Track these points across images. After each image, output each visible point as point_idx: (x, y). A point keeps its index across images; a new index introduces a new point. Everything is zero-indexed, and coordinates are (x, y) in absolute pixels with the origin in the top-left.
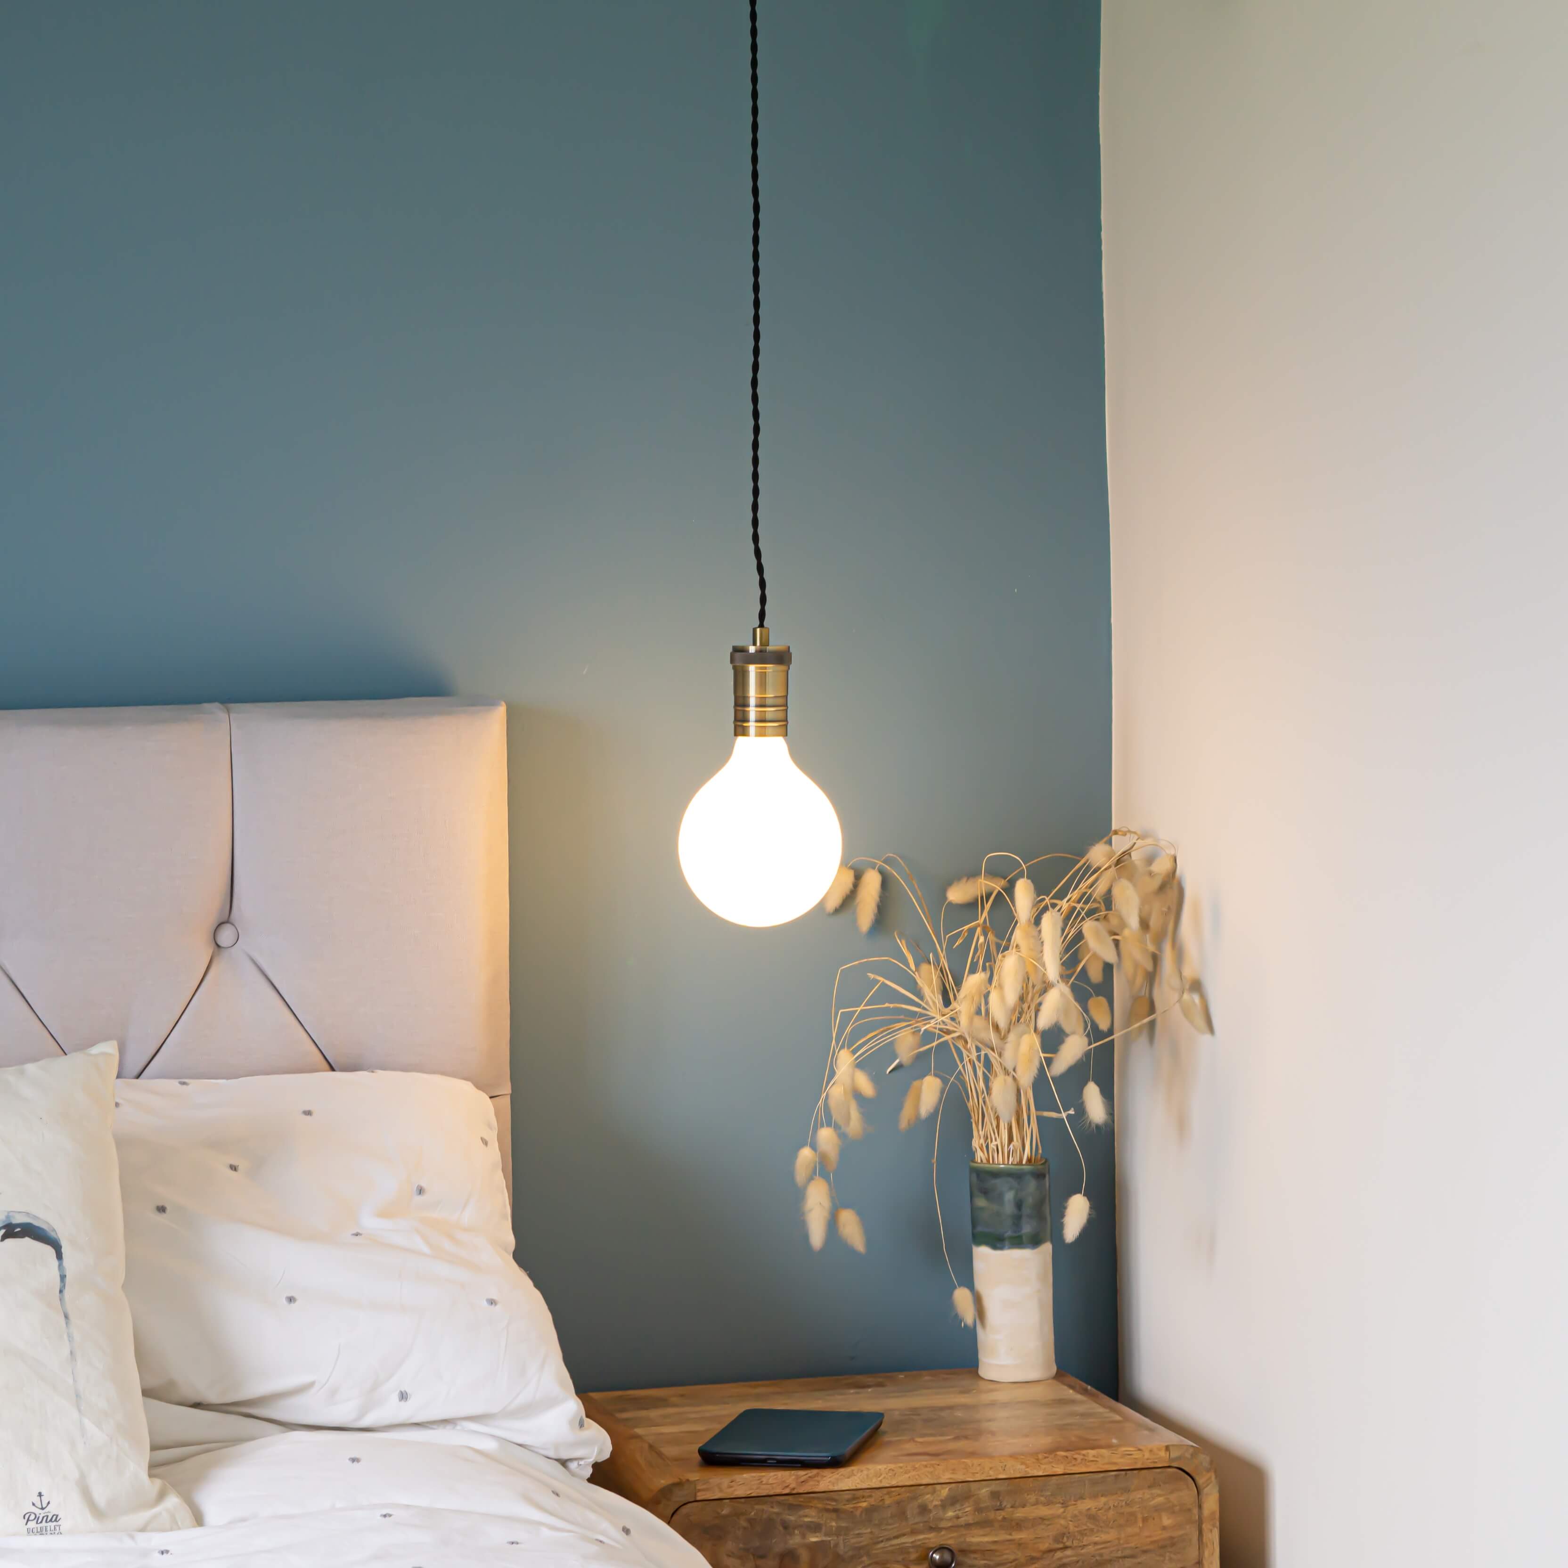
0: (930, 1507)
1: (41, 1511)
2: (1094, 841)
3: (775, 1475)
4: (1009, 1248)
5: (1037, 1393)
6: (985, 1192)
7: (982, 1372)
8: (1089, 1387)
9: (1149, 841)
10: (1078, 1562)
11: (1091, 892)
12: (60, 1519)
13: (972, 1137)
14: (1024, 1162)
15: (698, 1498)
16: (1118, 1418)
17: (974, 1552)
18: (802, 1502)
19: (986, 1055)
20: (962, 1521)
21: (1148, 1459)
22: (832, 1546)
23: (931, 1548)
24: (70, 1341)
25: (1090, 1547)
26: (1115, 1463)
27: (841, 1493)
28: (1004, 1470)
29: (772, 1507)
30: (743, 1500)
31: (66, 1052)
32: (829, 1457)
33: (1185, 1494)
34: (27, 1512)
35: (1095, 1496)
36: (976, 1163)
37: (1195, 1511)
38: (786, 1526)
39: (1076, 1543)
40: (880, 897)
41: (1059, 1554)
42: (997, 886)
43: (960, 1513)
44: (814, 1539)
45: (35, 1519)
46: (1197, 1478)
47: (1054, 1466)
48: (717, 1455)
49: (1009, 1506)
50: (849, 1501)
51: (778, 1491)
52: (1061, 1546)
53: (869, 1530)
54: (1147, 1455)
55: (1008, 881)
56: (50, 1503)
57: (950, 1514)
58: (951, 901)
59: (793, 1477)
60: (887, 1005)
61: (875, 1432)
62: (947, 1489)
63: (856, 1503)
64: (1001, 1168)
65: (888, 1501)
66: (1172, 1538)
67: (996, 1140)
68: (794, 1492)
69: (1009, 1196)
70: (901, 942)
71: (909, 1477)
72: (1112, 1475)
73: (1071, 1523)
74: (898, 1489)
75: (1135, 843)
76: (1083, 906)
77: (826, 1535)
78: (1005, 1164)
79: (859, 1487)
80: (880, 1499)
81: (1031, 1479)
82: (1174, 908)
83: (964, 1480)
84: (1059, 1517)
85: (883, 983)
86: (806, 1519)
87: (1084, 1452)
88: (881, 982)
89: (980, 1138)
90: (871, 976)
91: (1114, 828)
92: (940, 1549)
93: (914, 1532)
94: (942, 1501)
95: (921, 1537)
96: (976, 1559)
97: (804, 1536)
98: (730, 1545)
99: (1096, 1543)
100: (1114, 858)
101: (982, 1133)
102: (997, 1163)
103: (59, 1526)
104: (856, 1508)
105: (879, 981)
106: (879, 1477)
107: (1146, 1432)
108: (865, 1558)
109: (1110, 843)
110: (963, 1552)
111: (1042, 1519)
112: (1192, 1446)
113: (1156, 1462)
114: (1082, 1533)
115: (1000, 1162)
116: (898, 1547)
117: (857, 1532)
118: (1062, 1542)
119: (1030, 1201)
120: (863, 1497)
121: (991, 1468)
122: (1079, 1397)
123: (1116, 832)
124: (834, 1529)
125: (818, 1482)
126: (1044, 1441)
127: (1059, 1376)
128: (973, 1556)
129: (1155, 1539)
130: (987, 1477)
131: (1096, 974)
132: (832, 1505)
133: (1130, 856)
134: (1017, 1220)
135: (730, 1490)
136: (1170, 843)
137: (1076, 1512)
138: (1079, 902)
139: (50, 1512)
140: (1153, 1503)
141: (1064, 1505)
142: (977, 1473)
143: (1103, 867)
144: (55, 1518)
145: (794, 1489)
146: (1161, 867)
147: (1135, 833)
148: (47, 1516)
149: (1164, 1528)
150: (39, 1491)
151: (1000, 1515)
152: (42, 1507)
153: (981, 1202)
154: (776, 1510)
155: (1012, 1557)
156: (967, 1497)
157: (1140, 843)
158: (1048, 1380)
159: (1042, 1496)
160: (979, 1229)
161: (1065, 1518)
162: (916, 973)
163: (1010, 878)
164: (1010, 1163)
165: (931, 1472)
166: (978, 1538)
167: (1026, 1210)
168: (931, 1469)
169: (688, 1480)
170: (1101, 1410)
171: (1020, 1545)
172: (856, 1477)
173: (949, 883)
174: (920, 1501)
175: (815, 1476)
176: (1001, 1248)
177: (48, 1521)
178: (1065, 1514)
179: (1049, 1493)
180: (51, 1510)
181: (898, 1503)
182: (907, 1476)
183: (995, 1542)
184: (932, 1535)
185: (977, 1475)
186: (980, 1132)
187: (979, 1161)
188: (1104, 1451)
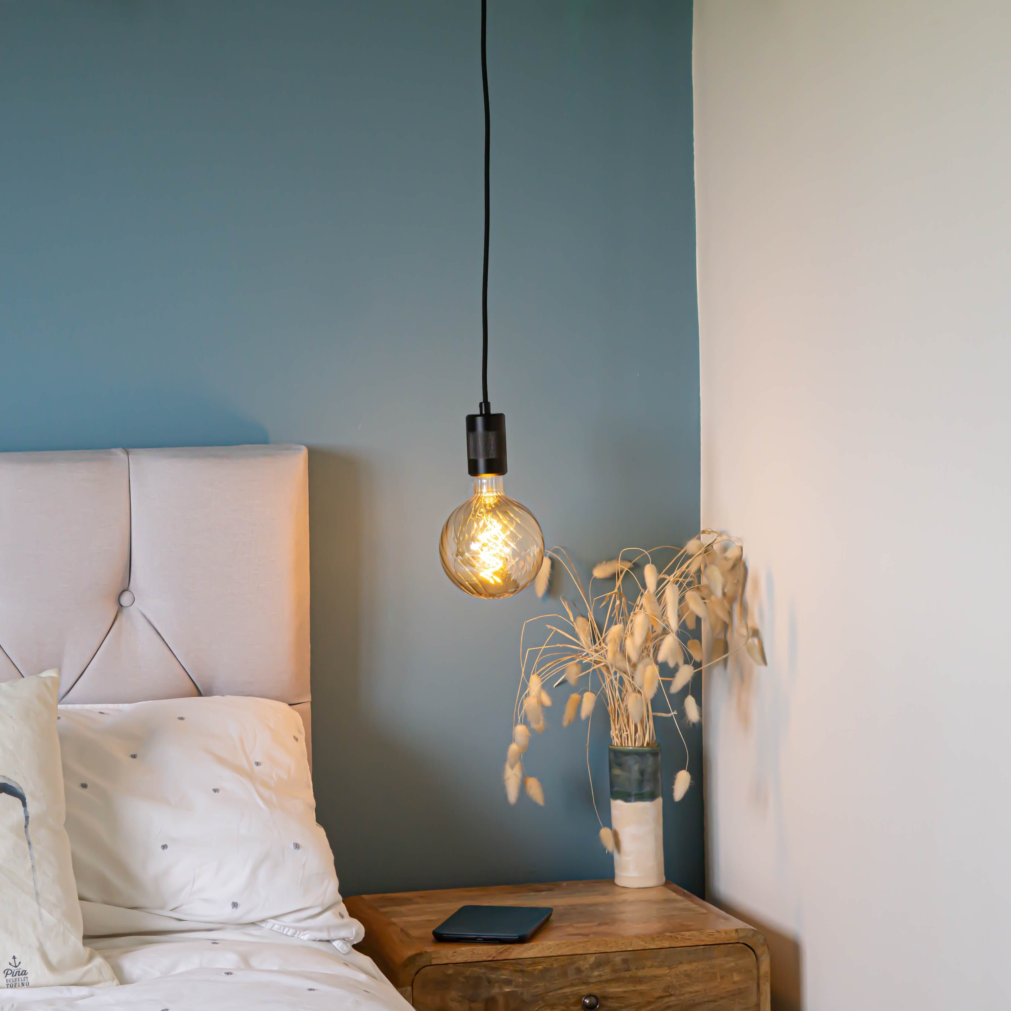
0: (583, 969)
1: (15, 968)
2: (690, 537)
3: (483, 948)
4: (635, 801)
5: (653, 895)
6: (620, 765)
7: (618, 881)
8: (686, 891)
9: (725, 537)
10: (678, 1004)
11: (688, 571)
12: (28, 973)
13: (610, 729)
14: (645, 745)
15: (433, 963)
16: (704, 911)
17: (611, 998)
18: (499, 965)
19: (621, 677)
20: (604, 978)
21: (724, 938)
22: (519, 994)
23: (583, 996)
24: (31, 859)
25: (686, 995)
26: (703, 941)
27: (525, 960)
28: (631, 945)
29: (480, 969)
30: (462, 964)
31: (24, 676)
32: (517, 936)
33: (748, 960)
34: (6, 969)
35: (690, 962)
36: (614, 746)
37: (755, 972)
38: (489, 981)
39: (677, 992)
40: (550, 574)
41: (666, 1000)
42: (626, 566)
43: (602, 973)
44: (507, 990)
45: (11, 973)
46: (756, 950)
47: (663, 942)
48: (445, 935)
49: (634, 968)
50: (530, 965)
51: (485, 958)
52: (668, 994)
53: (543, 984)
54: (723, 935)
55: (633, 563)
56: (21, 962)
57: (596, 973)
58: (596, 576)
59: (495, 949)
60: (558, 645)
61: (548, 919)
62: (594, 958)
63: (535, 966)
64: (631, 749)
65: (555, 966)
66: (739, 989)
67: (627, 731)
68: (495, 959)
69: (636, 768)
70: (565, 604)
71: (569, 950)
72: (701, 949)
73: (673, 979)
74: (561, 957)
75: (716, 539)
76: (683, 580)
77: (516, 987)
78: (632, 747)
79: (537, 956)
80: (551, 963)
81: (648, 951)
82: (741, 581)
83: (605, 951)
84: (666, 975)
85: (556, 631)
86: (503, 977)
87: (683, 933)
88: (555, 630)
89: (616, 730)
90: (549, 626)
91: (702, 529)
92: (589, 996)
93: (572, 985)
94: (590, 965)
95: (577, 988)
96: (612, 1002)
97: (501, 988)
98: (454, 994)
99: (691, 993)
100: (703, 548)
101: (617, 727)
102: (627, 746)
103: (27, 977)
104: (535, 969)
105: (554, 630)
106: (550, 949)
107: (723, 920)
108: (540, 1002)
109: (699, 538)
110: (605, 998)
111: (656, 977)
112: (753, 929)
113: (729, 940)
114: (681, 986)
115: (630, 745)
116: (562, 995)
117: (535, 985)
118: (668, 992)
119: (649, 770)
120: (539, 962)
121: (622, 944)
122: (679, 897)
123: (704, 532)
124: (520, 983)
125: (511, 952)
126: (656, 927)
127: (666, 884)
128: (610, 1000)
129: (728, 989)
130: (620, 949)
131: (691, 625)
132: (520, 967)
133: (713, 547)
134: (641, 783)
135: (454, 958)
136: (737, 538)
137: (677, 972)
138: (680, 577)
139: (21, 969)
140: (727, 966)
141: (670, 967)
142: (613, 947)
143: (696, 554)
144: (25, 973)
145: (494, 957)
146: (732, 553)
147: (716, 532)
148: (19, 971)
149: (735, 983)
150: (14, 955)
151: (627, 974)
152: (16, 965)
153: (617, 771)
154: (483, 971)
155: (636, 1001)
156: (607, 962)
157: (719, 539)
158: (659, 886)
159: (656, 962)
160: (616, 789)
161: (670, 976)
162: (574, 623)
163: (634, 563)
164: (636, 746)
165: (583, 947)
166: (614, 989)
167: (647, 776)
168: (584, 945)
169: (426, 952)
170: (693, 906)
171: (641, 993)
172: (534, 950)
173: (594, 565)
174: (576, 965)
175: (509, 949)
176: (630, 801)
177: (20, 974)
178: (670, 974)
179: (660, 960)
180: (22, 967)
181: (562, 966)
182: (568, 948)
183: (625, 992)
184: (584, 987)
185: (613, 948)
186: (616, 726)
187: (615, 745)
188: (694, 933)
